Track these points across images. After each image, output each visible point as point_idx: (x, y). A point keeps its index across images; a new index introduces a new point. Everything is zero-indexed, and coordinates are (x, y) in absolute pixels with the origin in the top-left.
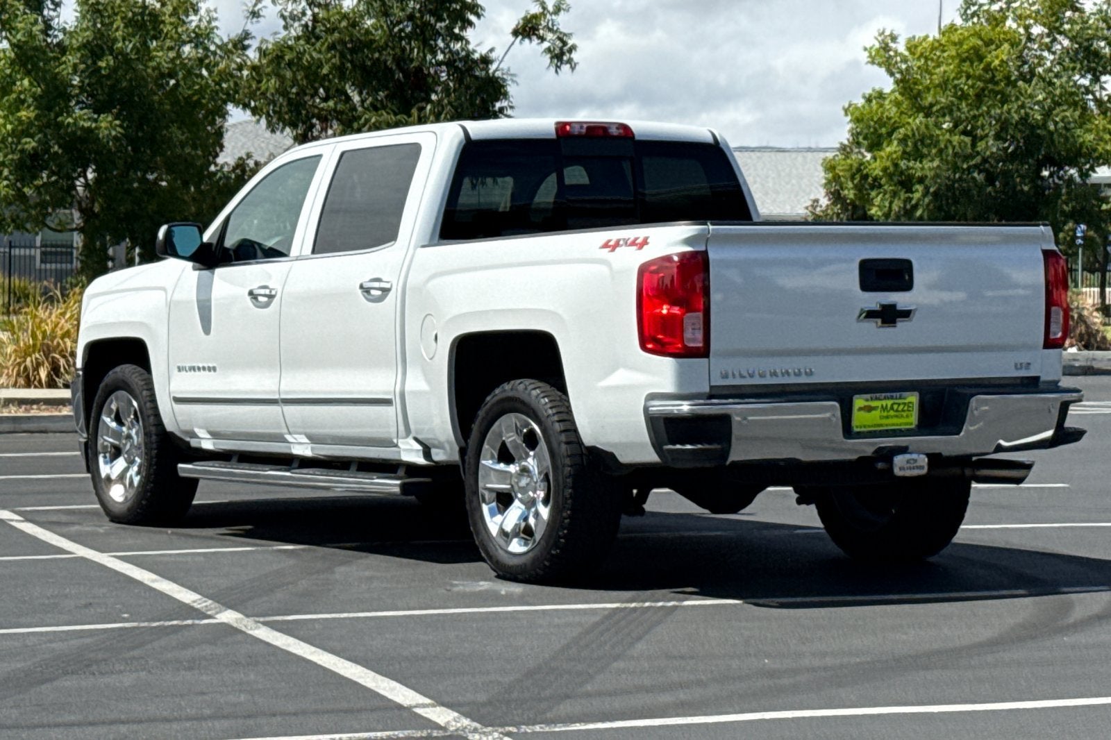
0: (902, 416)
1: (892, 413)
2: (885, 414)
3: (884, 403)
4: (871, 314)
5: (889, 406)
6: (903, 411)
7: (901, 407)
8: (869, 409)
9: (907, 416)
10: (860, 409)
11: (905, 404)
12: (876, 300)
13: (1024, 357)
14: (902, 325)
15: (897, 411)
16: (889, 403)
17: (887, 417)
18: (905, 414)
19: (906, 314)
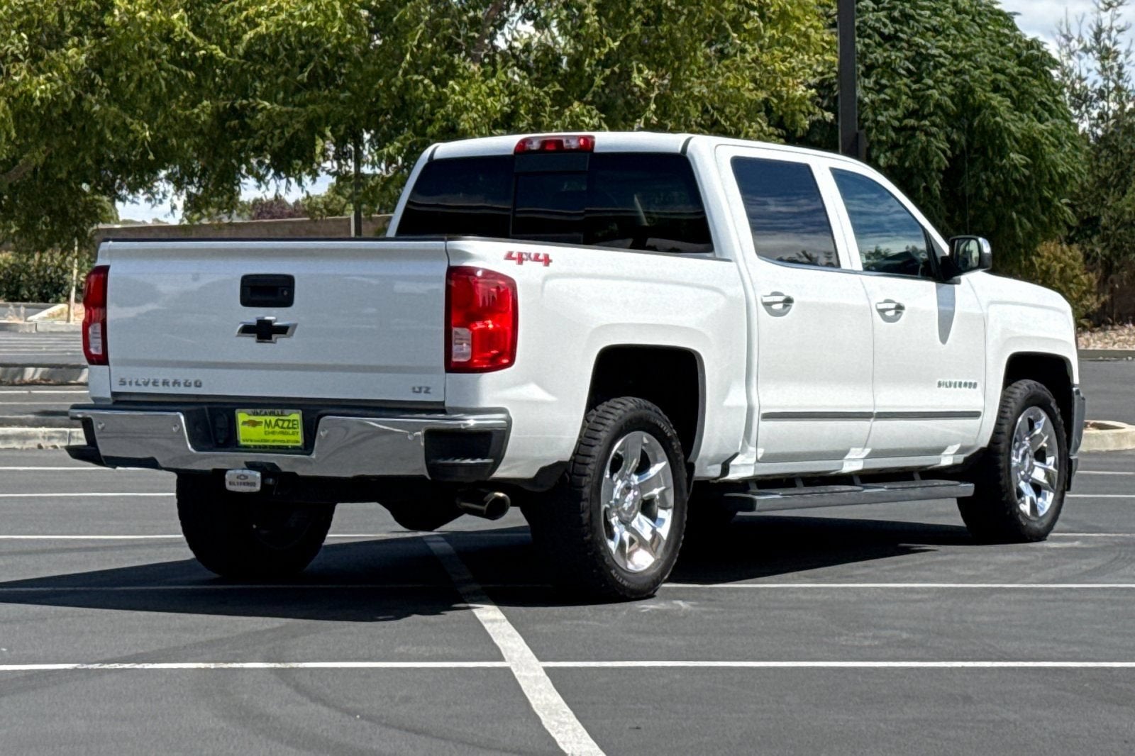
0: (288, 434)
1: (277, 429)
2: (270, 430)
3: (268, 418)
4: (247, 330)
5: (273, 423)
6: (288, 428)
7: (286, 424)
8: (254, 424)
9: (293, 434)
10: (244, 423)
11: (289, 421)
12: (253, 315)
13: (421, 380)
14: (280, 341)
15: (282, 427)
16: (273, 419)
17: (273, 433)
18: (291, 431)
19: (283, 330)
